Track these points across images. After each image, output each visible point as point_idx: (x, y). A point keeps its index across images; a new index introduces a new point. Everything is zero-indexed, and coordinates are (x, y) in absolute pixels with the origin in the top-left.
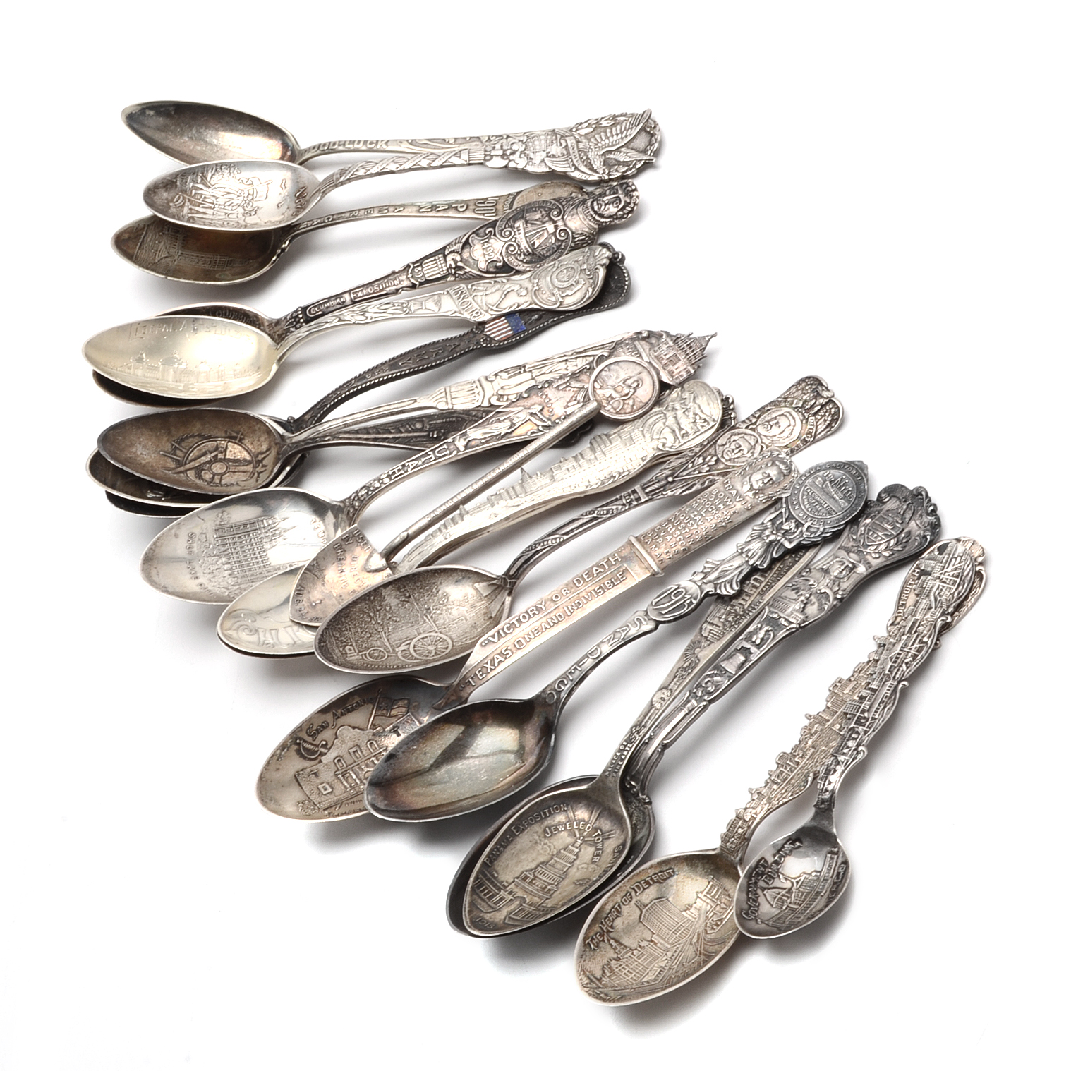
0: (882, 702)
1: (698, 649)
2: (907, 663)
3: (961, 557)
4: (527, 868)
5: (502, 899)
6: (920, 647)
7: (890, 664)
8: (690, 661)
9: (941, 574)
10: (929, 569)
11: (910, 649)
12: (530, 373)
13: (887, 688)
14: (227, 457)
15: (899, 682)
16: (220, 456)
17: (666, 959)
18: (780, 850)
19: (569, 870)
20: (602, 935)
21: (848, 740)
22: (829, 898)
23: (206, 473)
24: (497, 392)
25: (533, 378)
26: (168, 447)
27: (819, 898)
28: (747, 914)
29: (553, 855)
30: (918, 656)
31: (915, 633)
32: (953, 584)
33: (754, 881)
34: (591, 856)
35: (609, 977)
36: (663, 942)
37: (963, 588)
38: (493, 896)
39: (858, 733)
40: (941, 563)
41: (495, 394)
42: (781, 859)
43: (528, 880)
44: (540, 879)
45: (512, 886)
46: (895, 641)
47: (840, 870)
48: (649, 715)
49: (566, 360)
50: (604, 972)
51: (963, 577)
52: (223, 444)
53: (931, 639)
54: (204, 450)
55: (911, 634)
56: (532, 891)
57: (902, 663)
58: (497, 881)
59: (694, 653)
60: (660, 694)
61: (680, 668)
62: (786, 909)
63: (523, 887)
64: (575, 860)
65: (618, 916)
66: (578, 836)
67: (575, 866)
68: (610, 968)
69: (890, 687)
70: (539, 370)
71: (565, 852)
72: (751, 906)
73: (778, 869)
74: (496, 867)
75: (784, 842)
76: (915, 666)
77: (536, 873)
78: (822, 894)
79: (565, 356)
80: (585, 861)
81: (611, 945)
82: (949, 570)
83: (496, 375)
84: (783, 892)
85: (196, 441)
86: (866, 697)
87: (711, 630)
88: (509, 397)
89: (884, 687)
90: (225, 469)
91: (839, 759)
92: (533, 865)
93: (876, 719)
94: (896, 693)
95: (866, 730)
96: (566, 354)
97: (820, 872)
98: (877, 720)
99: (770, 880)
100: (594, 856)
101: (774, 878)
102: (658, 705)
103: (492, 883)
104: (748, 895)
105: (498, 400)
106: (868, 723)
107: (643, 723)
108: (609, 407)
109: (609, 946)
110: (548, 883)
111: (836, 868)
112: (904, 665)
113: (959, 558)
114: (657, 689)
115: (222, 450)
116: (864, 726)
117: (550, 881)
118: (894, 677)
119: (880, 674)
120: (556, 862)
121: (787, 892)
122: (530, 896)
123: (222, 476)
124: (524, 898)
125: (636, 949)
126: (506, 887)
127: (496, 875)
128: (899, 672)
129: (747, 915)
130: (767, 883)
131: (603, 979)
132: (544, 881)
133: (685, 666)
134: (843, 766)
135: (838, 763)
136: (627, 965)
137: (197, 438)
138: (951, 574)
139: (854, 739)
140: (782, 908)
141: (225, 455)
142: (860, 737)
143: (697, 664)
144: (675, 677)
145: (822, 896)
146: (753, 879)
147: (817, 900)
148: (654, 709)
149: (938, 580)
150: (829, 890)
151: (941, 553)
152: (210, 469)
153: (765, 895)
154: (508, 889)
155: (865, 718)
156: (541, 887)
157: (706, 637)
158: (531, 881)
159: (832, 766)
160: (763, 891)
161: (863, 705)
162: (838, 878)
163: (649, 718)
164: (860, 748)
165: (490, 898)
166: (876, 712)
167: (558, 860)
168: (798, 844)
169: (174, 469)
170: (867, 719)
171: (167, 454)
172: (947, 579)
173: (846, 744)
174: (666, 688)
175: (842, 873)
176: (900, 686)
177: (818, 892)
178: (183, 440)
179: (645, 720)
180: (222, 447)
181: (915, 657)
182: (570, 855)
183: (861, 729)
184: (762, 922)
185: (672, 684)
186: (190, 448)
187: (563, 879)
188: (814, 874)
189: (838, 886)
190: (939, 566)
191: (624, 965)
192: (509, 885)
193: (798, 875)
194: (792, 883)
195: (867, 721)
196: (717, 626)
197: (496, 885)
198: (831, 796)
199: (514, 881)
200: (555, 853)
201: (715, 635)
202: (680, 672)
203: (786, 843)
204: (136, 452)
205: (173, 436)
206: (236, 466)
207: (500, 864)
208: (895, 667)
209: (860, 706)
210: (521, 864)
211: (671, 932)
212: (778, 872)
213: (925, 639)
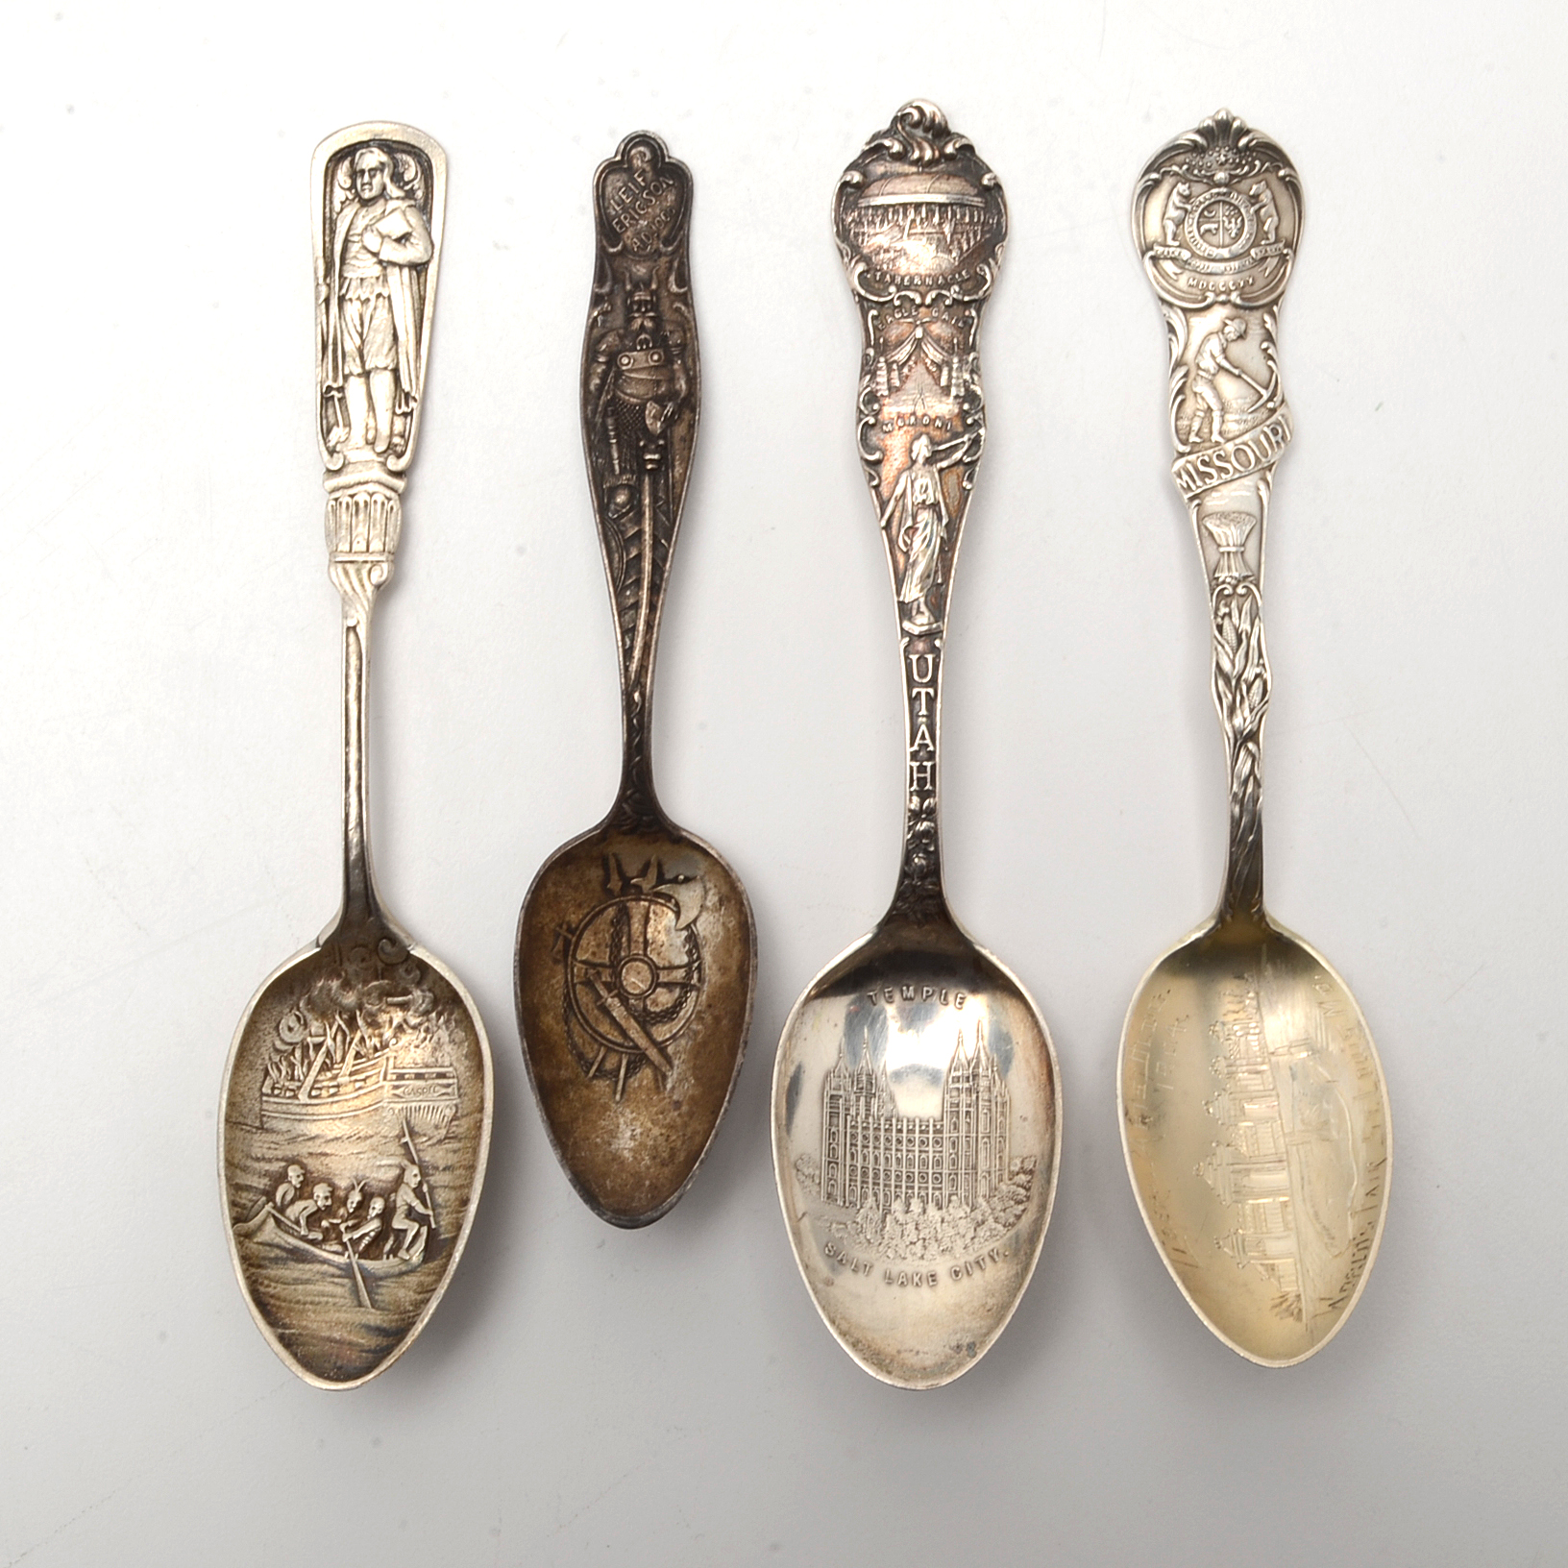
12: (352, 379)
14: (607, 961)
16: (606, 977)
23: (655, 1003)
24: (379, 454)
25: (366, 374)
26: (602, 1085)
41: (382, 459)
49: (342, 299)
52: (579, 970)
54: (596, 1011)
70: (348, 359)
79: (327, 301)
83: (332, 452)
85: (578, 1027)
88: (396, 432)
90: (640, 964)
96: (323, 297)
105: (400, 456)
115: (592, 971)
123: (658, 968)
137: (572, 1025)
141: (603, 965)
152: (642, 996)
169: (656, 1069)
171: (620, 1088)
178: (581, 1056)
180: (586, 973)
186: (596, 1040)
204: (631, 1150)
205: (577, 1076)
206: (629, 940)
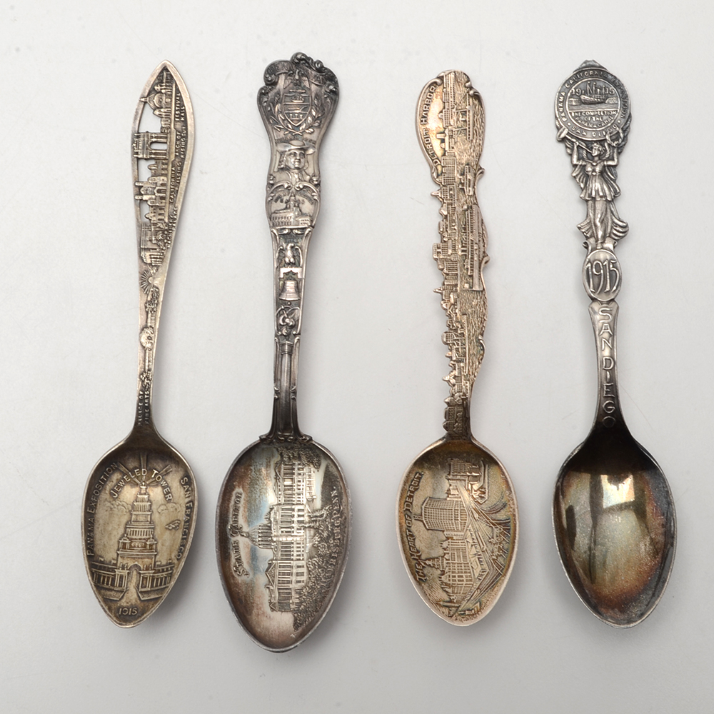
1: (151, 278)
4: (119, 536)
5: (121, 577)
8: (151, 293)
17: (472, 545)
19: (153, 518)
20: (419, 564)
29: (130, 511)
34: (163, 496)
35: (453, 592)
36: (456, 533)
38: (113, 580)
43: (128, 546)
44: (136, 539)
45: (120, 559)
48: (147, 358)
50: (447, 592)
56: (138, 555)
58: (106, 564)
59: (149, 283)
60: (144, 336)
61: (146, 303)
63: (129, 555)
64: (151, 506)
65: (414, 539)
66: (139, 482)
67: (155, 511)
68: (446, 584)
71: (138, 503)
74: (97, 553)
77: (129, 536)
80: (160, 503)
81: (429, 565)
87: (150, 255)
92: (121, 531)
100: (165, 495)
102: (149, 346)
103: (104, 569)
107: (147, 368)
109: (430, 569)
110: (144, 539)
114: (139, 331)
117: (145, 537)
120: (137, 515)
122: (140, 560)
124: (136, 565)
125: (445, 554)
126: (115, 565)
127: (102, 560)
131: (452, 598)
132: (140, 539)
133: (149, 299)
136: (453, 572)
143: (158, 292)
144: (147, 313)
148: (147, 351)
154: (118, 565)
156: (142, 547)
157: (150, 264)
158: (131, 546)
163: (149, 361)
165: (113, 584)
167: (137, 513)
174: (146, 327)
179: (147, 364)
182: (144, 504)
185: (149, 321)
187: (153, 528)
191: (451, 575)
192: (117, 560)
196: (153, 249)
197: (108, 568)
199: (118, 554)
200: (130, 509)
201: (157, 258)
202: (148, 306)
207: (98, 547)
210: (113, 535)
211: (453, 521)
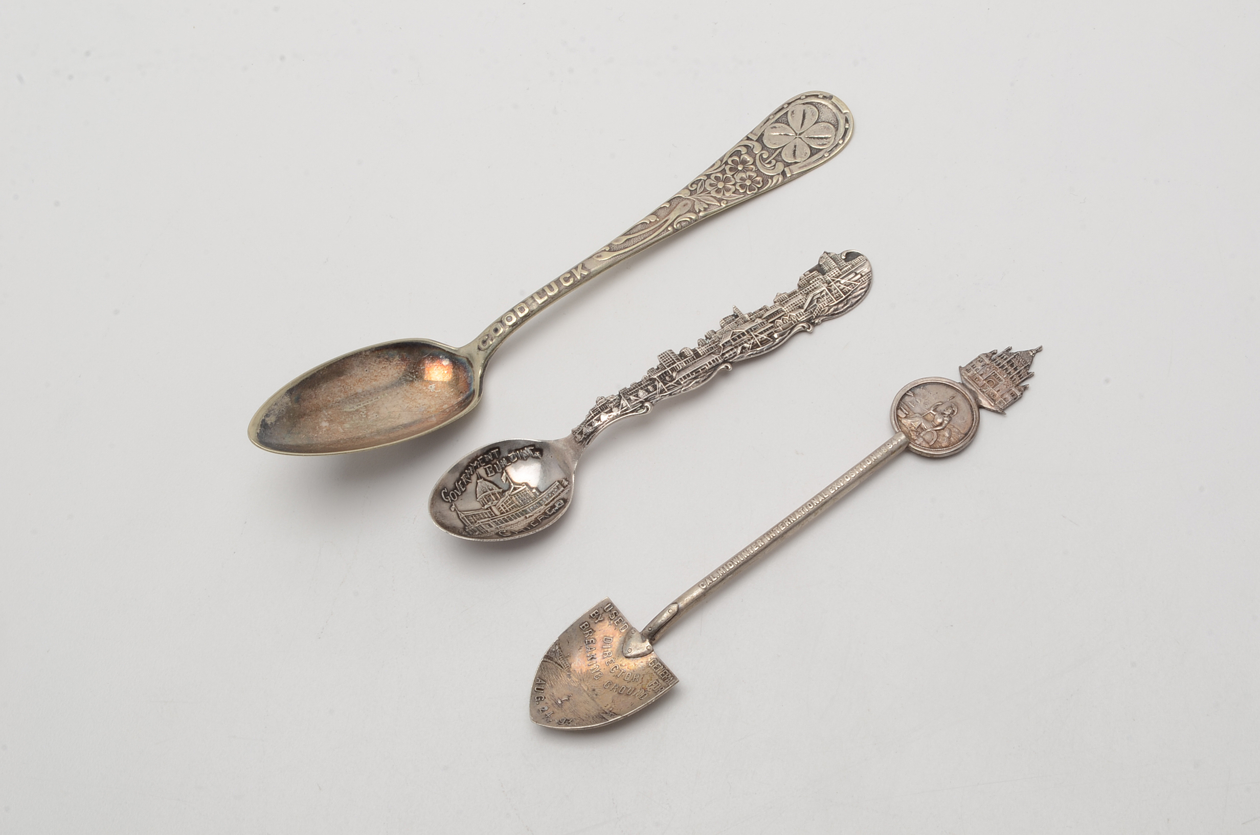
0: (696, 371)
2: (744, 348)
3: (862, 276)
6: (767, 339)
7: (729, 338)
9: (833, 280)
10: (826, 268)
11: (756, 336)
13: (711, 361)
15: (724, 362)
18: (519, 450)
21: (642, 389)
22: (529, 525)
27: (523, 517)
28: (446, 494)
30: (759, 347)
31: (771, 323)
32: (837, 298)
33: (475, 465)
37: (843, 307)
39: (655, 388)
40: (841, 270)
42: (514, 458)
46: (749, 319)
47: (557, 505)
51: (850, 297)
53: (780, 338)
55: (767, 321)
57: (740, 345)
62: (487, 509)
69: (713, 361)
72: (456, 488)
73: (506, 466)
75: (527, 445)
76: (750, 355)
78: (527, 516)
82: (843, 281)
84: (496, 490)
86: (686, 357)
89: (708, 358)
91: (622, 402)
93: (680, 384)
94: (715, 370)
95: (664, 390)
97: (541, 493)
98: (681, 387)
99: (491, 472)
101: (496, 472)
104: (461, 475)
106: (670, 384)
108: (921, 440)
111: (555, 500)
112: (740, 348)
113: (859, 276)
116: (665, 384)
118: (723, 354)
119: (714, 343)
121: (499, 493)
128: (731, 352)
129: (445, 496)
130: (487, 474)
134: (620, 411)
135: (618, 406)
138: (842, 286)
139: (648, 391)
140: (484, 506)
142: (655, 392)
145: (526, 517)
146: (476, 462)
147: (519, 519)
149: (826, 285)
150: (535, 516)
151: (846, 260)
153: (477, 483)
155: (671, 377)
159: (612, 404)
160: (478, 479)
161: (678, 363)
162: (550, 511)
164: (647, 404)
166: (684, 377)
168: (537, 454)
170: (672, 379)
172: (835, 289)
173: (637, 391)
175: (556, 508)
176: (723, 367)
177: (525, 511)
181: (755, 346)
183: (660, 385)
184: (455, 510)
188: (534, 491)
189: (546, 518)
190: (836, 271)
193: (520, 482)
194: (510, 487)
195: (670, 382)
198: (592, 433)
203: (527, 447)
208: (731, 345)
209: (675, 363)
212: (503, 469)
213: (776, 336)
